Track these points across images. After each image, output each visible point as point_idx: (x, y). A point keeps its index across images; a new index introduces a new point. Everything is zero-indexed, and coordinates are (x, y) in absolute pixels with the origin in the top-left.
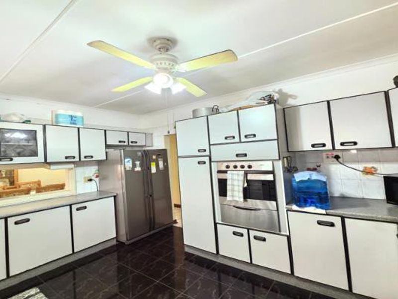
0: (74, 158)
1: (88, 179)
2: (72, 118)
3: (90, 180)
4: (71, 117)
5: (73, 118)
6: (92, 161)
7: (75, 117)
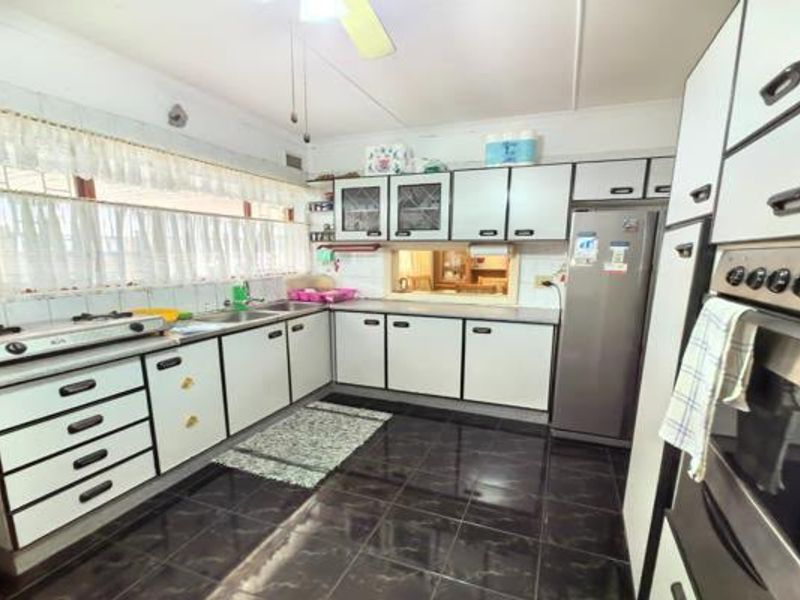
0: (495, 233)
1: (545, 280)
2: (507, 148)
3: (548, 284)
4: (507, 145)
5: (511, 148)
6: (533, 240)
7: (514, 144)
